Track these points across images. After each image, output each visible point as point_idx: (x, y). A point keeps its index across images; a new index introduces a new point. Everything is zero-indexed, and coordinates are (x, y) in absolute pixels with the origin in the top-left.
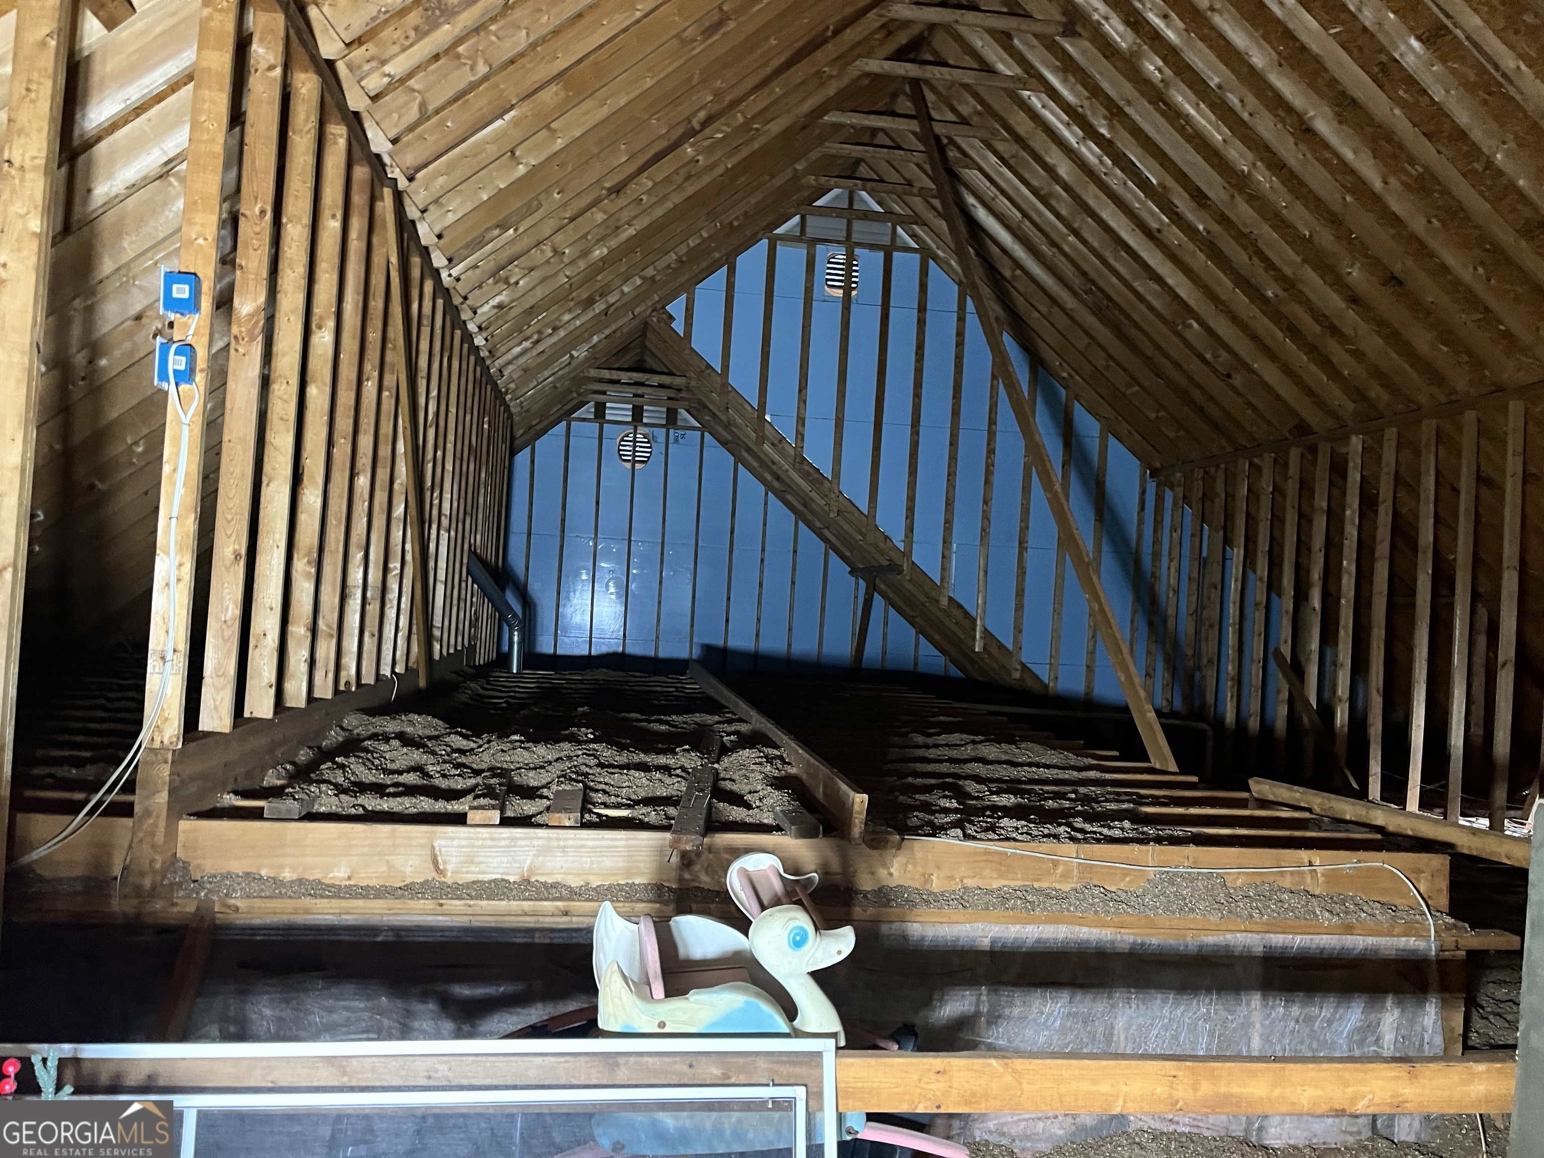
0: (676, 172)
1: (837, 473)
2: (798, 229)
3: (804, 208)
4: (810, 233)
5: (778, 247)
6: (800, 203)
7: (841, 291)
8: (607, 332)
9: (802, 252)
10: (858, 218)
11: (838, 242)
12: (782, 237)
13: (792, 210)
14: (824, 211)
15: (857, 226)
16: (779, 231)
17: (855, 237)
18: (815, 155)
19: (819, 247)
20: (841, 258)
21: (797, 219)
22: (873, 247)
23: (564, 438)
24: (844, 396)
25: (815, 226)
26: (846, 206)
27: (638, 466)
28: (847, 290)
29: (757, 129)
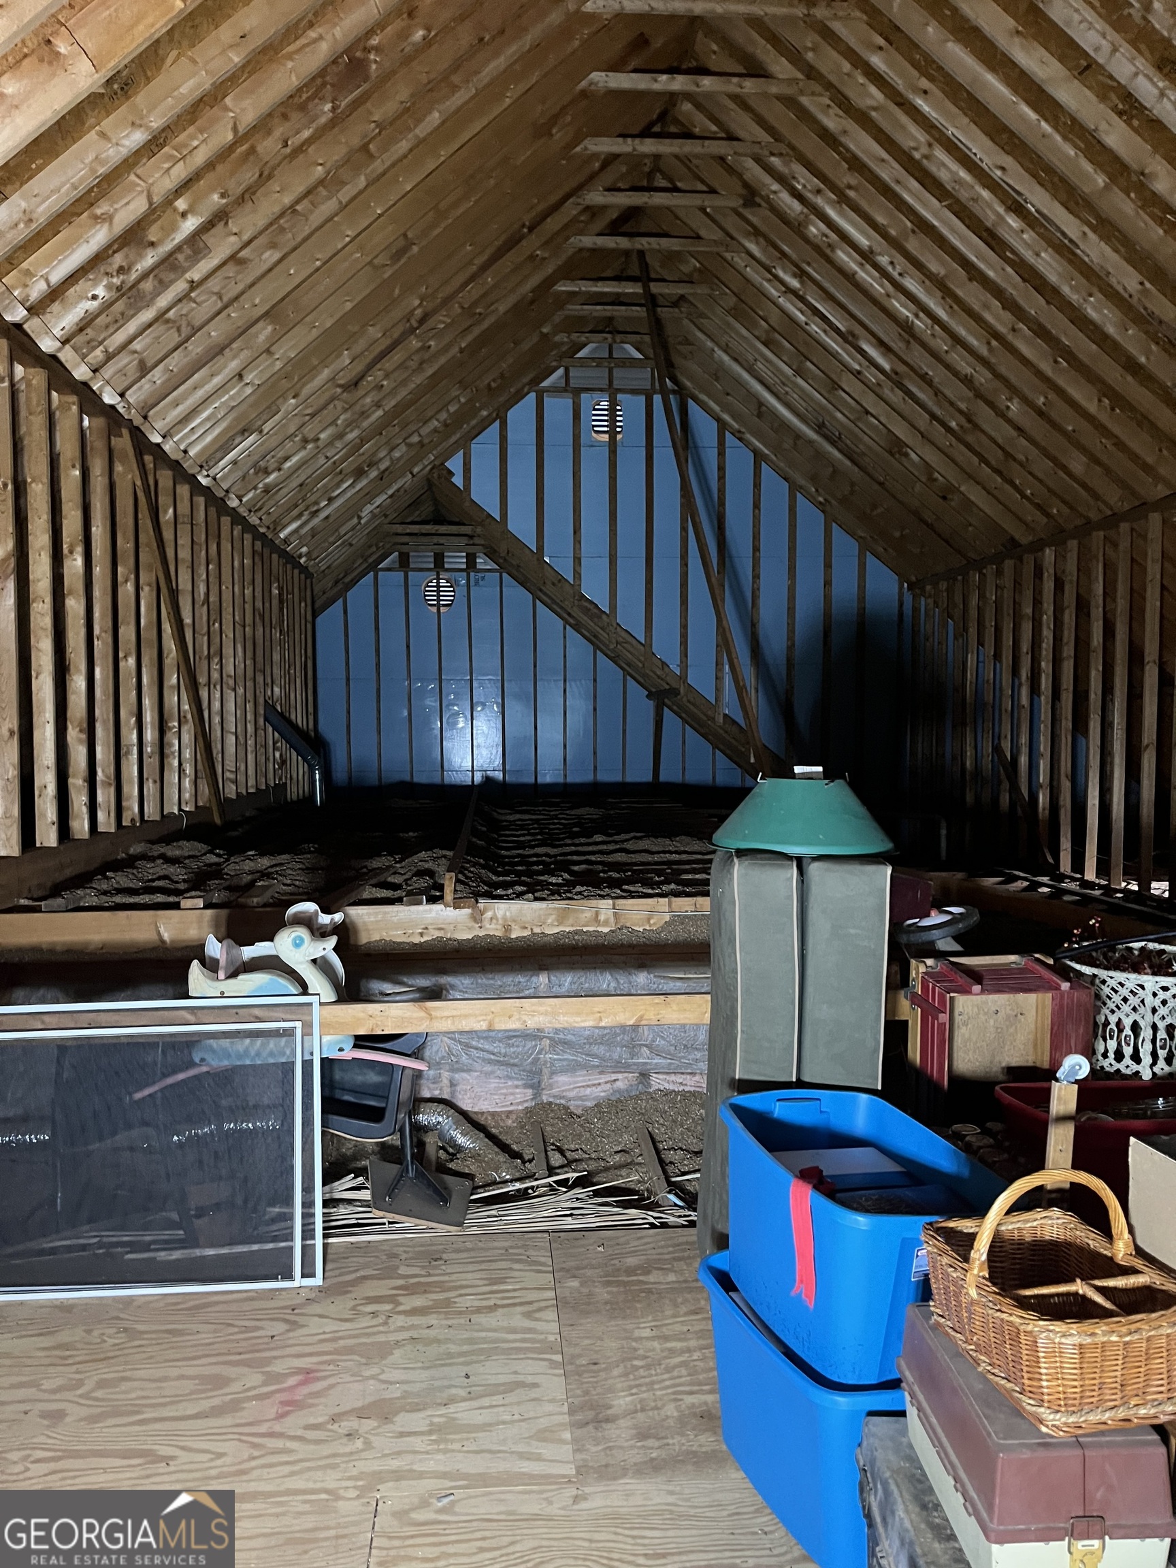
0: (410, 358)
1: (613, 606)
2: (563, 381)
3: (566, 361)
4: (574, 383)
5: (546, 399)
6: (561, 357)
7: (607, 436)
8: (390, 492)
9: (567, 402)
10: (617, 366)
11: (601, 390)
12: (547, 390)
13: (554, 364)
14: (584, 362)
15: (617, 373)
16: (545, 384)
17: (616, 384)
18: (557, 318)
19: (584, 396)
20: (604, 404)
21: (561, 371)
22: (634, 392)
23: (372, 588)
24: (616, 534)
25: (578, 376)
26: (607, 355)
27: (443, 610)
28: (613, 433)
29: (480, 314)
